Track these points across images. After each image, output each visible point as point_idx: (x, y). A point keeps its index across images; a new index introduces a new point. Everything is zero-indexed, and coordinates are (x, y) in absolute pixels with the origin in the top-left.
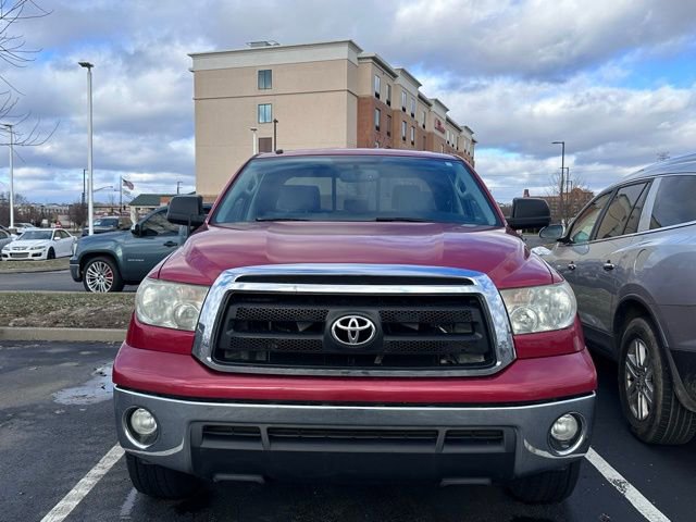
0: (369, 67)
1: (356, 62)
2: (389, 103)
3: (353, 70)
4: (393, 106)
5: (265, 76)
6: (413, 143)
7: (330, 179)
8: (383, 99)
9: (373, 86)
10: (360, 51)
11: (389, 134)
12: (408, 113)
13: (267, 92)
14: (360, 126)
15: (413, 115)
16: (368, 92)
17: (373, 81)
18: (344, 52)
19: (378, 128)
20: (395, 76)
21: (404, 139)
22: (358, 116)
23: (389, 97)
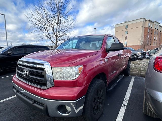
0: (147, 22)
1: (145, 21)
2: (152, 28)
3: (144, 23)
4: (153, 28)
5: (127, 27)
6: (157, 35)
7: (98, 42)
8: (150, 27)
9: (148, 25)
10: (146, 19)
11: (151, 34)
12: (157, 29)
13: (127, 29)
14: (145, 33)
15: (158, 30)
16: (147, 26)
17: (148, 24)
18: (142, 20)
19: (149, 33)
20: (153, 23)
21: (155, 34)
22: (145, 31)
23: (152, 27)
